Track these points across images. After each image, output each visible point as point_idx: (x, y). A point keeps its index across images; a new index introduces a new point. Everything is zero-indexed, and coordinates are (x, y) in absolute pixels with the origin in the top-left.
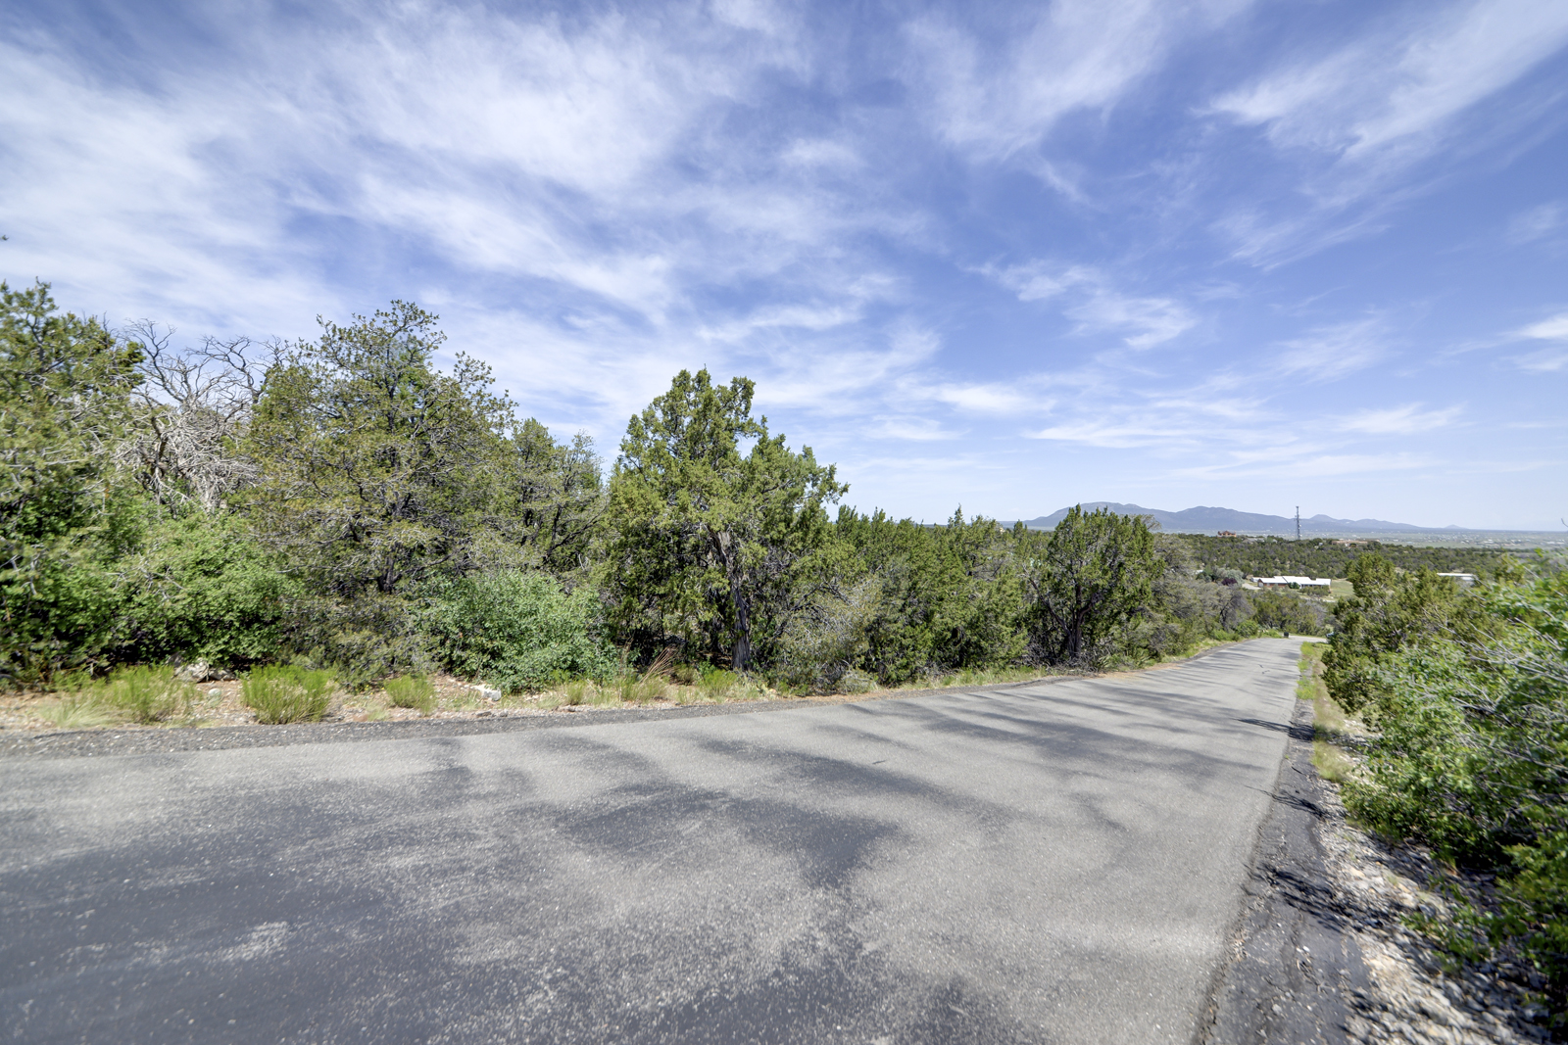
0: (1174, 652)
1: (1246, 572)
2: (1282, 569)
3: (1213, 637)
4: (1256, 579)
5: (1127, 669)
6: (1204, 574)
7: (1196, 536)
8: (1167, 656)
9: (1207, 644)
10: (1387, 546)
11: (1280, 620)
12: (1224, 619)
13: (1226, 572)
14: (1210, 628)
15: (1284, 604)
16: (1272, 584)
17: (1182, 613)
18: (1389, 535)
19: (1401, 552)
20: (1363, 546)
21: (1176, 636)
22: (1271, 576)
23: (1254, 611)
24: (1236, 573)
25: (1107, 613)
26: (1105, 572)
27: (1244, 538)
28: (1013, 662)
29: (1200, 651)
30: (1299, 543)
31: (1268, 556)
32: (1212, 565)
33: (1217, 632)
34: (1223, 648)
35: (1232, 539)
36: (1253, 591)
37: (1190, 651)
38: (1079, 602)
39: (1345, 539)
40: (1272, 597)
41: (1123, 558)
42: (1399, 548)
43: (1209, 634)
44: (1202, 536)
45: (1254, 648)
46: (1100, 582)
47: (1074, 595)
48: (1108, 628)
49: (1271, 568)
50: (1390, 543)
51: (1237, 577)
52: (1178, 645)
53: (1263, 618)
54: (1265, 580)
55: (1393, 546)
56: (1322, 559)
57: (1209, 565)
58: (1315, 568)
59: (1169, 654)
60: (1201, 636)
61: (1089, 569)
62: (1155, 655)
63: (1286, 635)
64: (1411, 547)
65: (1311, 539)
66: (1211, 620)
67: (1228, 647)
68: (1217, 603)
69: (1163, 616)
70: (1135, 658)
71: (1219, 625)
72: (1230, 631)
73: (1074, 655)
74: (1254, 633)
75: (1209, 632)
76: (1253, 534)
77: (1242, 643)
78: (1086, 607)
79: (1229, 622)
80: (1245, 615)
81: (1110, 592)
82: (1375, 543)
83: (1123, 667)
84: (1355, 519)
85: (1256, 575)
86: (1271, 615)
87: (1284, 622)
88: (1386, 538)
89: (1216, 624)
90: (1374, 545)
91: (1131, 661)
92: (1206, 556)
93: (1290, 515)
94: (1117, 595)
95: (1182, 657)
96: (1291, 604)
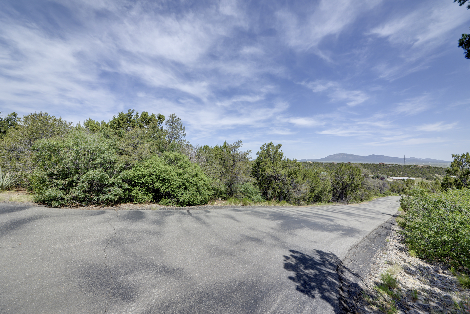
0: (366, 199)
1: (388, 175)
2: (400, 174)
3: (377, 196)
4: (391, 178)
5: (355, 203)
6: (375, 176)
7: (372, 164)
8: (364, 201)
9: (375, 197)
10: (434, 167)
11: (398, 190)
12: (381, 190)
13: (381, 175)
14: (376, 193)
15: (399, 186)
16: (396, 179)
17: (368, 189)
18: (435, 163)
19: (438, 169)
20: (426, 167)
21: (367, 195)
22: (396, 177)
23: (390, 188)
24: (385, 176)
25: (350, 190)
26: (350, 180)
27: (387, 165)
28: (328, 201)
29: (373, 199)
30: (405, 167)
31: (395, 170)
32: (377, 173)
33: (378, 194)
34: (380, 198)
35: (383, 165)
36: (390, 182)
37: (371, 199)
38: (343, 187)
39: (420, 165)
40: (396, 183)
41: (354, 177)
42: (438, 168)
43: (376, 195)
44: (374, 164)
45: (389, 199)
46: (349, 182)
47: (342, 185)
48: (350, 193)
49: (396, 174)
50: (434, 166)
51: (385, 177)
52: (367, 198)
53: (393, 190)
54: (394, 178)
55: (435, 167)
56: (412, 171)
57: (376, 173)
58: (410, 174)
59: (365, 200)
60: (374, 195)
61: (346, 179)
62: (361, 200)
63: (400, 195)
64: (441, 168)
65: (409, 165)
66: (377, 191)
67: (382, 198)
68: (378, 186)
69: (363, 190)
70: (356, 201)
71: (379, 192)
72: (383, 194)
73: (342, 199)
74: (390, 194)
75: (376, 194)
76: (390, 163)
77: (386, 197)
78: (345, 188)
79: (382, 191)
80: (387, 189)
81: (351, 185)
82: (430, 166)
83: (353, 203)
84: (424, 158)
85: (391, 176)
86: (396, 189)
87: (399, 191)
88: (434, 165)
89: (378, 192)
90: (429, 167)
91: (355, 201)
92: (375, 170)
93: (402, 157)
94: (353, 186)
95: (368, 201)
96: (402, 185)
